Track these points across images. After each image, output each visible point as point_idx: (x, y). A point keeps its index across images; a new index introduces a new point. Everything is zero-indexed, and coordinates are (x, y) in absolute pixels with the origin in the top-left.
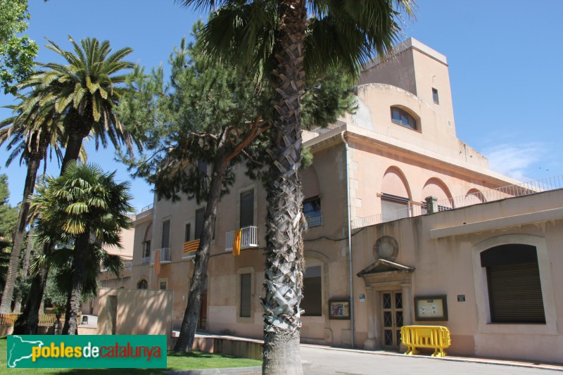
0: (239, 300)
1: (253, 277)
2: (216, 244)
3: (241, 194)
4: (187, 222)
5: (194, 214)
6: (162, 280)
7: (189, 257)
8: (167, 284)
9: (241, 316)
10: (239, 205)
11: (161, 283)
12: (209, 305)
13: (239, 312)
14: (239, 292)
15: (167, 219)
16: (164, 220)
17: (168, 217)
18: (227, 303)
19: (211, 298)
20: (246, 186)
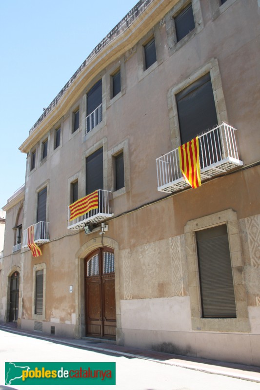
0: (196, 283)
1: (232, 230)
2: (128, 193)
3: (177, 95)
4: (72, 179)
5: (83, 163)
6: (38, 267)
7: (79, 223)
8: (45, 273)
9: (203, 316)
10: (175, 112)
11: (37, 272)
12: (122, 298)
13: (198, 307)
14: (194, 266)
15: (43, 186)
16: (38, 190)
17: (43, 184)
18: (162, 291)
19: (124, 286)
20: (188, 77)
